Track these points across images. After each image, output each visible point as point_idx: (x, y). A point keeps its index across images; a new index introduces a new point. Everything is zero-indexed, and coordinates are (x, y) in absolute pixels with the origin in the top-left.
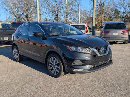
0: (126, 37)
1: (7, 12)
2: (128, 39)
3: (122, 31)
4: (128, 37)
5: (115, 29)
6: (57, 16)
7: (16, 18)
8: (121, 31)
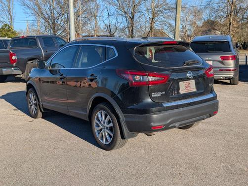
0: (230, 70)
1: (29, 11)
2: (232, 74)
3: (221, 57)
4: (233, 70)
5: (207, 52)
6: (132, 18)
7: (46, 24)
8: (218, 58)
